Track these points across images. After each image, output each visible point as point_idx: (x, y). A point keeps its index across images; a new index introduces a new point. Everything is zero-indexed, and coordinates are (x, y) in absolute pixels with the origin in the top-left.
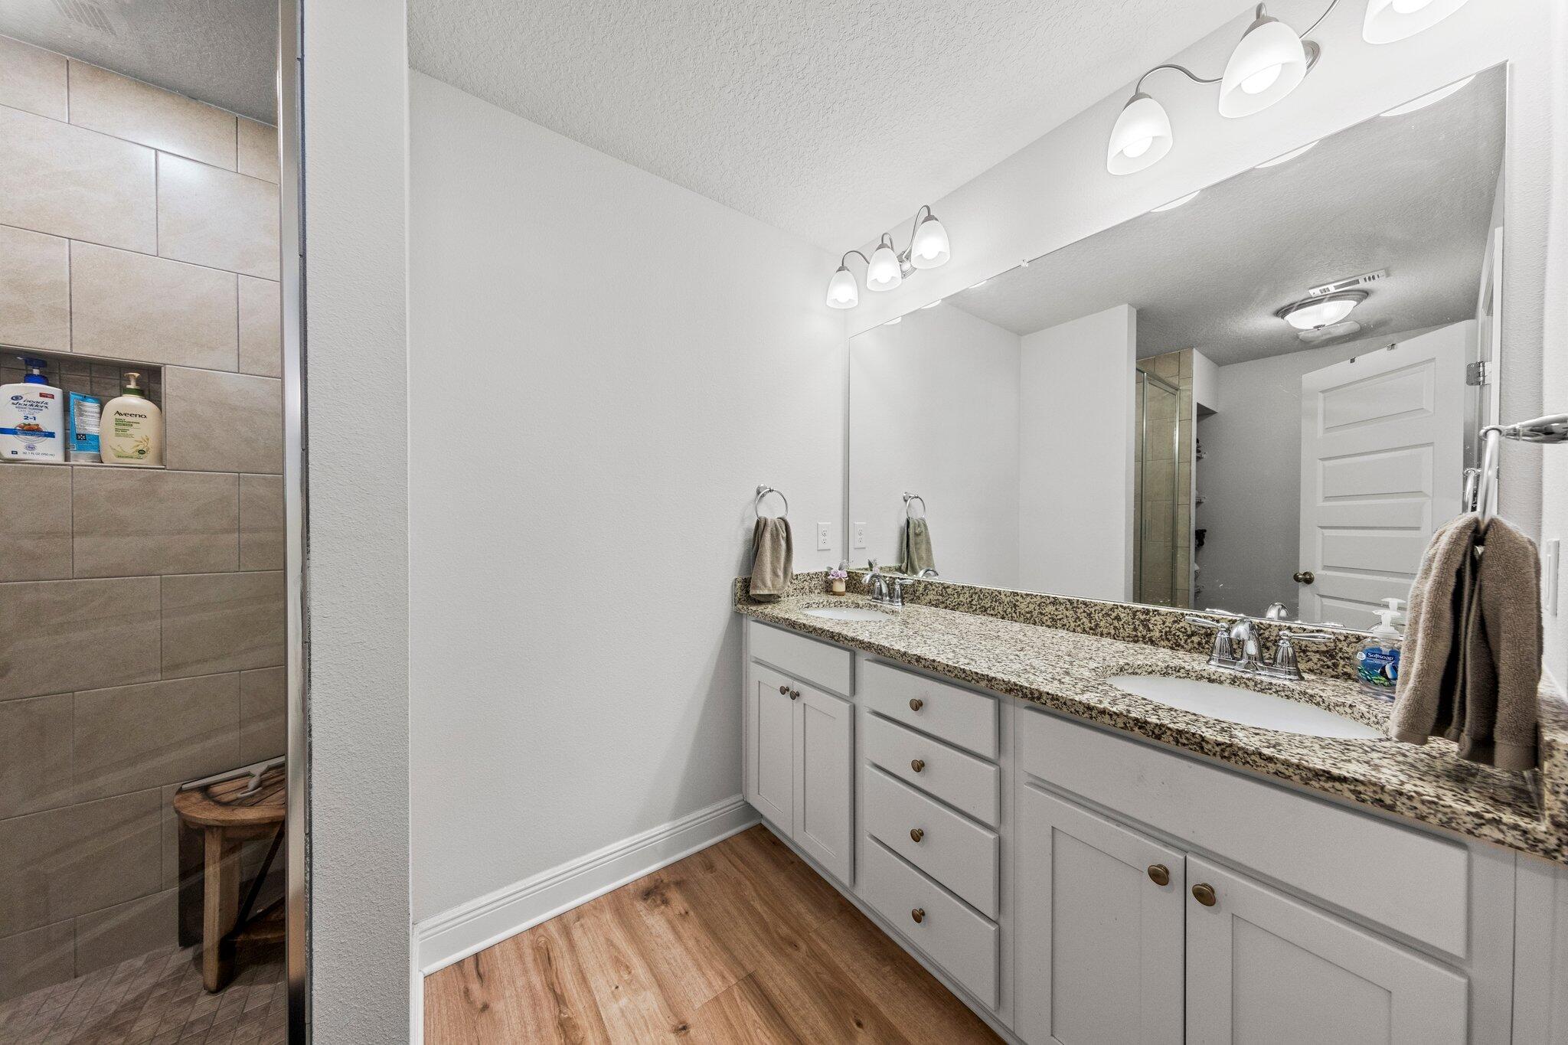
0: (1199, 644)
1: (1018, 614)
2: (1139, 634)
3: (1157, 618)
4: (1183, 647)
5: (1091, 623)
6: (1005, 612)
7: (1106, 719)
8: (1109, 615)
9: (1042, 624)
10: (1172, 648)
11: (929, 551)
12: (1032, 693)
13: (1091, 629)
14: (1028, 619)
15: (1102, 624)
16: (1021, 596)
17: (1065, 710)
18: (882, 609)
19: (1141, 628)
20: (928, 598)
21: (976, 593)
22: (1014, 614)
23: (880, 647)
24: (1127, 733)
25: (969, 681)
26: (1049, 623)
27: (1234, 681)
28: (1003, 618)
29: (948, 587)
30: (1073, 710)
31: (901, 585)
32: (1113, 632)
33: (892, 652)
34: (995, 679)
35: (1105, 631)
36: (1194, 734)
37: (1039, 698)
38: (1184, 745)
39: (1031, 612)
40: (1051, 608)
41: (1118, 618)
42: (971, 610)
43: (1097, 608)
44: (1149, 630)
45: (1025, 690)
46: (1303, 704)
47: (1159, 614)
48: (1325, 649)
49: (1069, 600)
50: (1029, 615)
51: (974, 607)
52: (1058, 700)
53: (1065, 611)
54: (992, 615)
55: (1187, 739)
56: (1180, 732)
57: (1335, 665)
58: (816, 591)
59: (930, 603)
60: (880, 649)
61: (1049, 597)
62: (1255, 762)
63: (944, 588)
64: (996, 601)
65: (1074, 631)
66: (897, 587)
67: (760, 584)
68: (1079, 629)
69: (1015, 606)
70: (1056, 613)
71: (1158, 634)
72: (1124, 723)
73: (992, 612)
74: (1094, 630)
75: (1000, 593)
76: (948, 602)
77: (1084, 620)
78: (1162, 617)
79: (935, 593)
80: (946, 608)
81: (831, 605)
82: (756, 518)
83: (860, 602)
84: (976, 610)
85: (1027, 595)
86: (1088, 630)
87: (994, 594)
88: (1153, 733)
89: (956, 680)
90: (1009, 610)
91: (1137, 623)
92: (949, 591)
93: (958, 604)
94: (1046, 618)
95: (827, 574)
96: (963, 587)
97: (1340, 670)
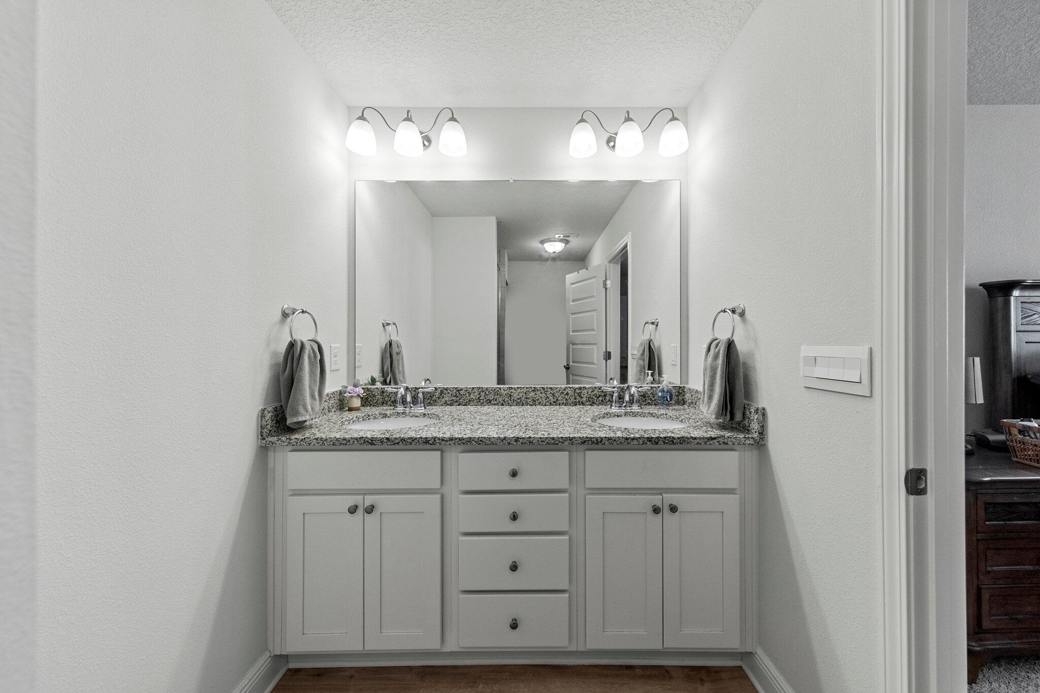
0: (602, 400)
1: (512, 401)
2: (577, 401)
3: (585, 391)
4: (595, 404)
5: (554, 399)
6: (504, 401)
7: (635, 442)
8: (563, 393)
9: (527, 404)
10: (591, 405)
12: (597, 440)
13: (554, 402)
14: (518, 403)
15: (560, 398)
16: (515, 389)
17: (615, 443)
18: (411, 414)
19: (578, 397)
20: (443, 400)
21: (483, 391)
22: (510, 402)
24: (644, 446)
25: (557, 444)
26: (531, 403)
27: (626, 414)
28: (502, 405)
29: (461, 390)
30: (619, 442)
31: (423, 393)
32: (565, 402)
34: (574, 438)
35: (561, 402)
36: (670, 437)
37: (601, 442)
38: (667, 443)
39: (521, 398)
40: (532, 394)
41: (567, 394)
42: (479, 403)
43: (557, 390)
44: (582, 398)
45: (593, 440)
46: (649, 418)
47: (586, 389)
49: (542, 388)
50: (519, 400)
51: (482, 401)
52: (611, 439)
53: (540, 395)
54: (495, 404)
55: (668, 440)
56: (665, 438)
58: (333, 410)
59: (445, 403)
61: (531, 387)
62: (690, 441)
63: (458, 391)
64: (497, 395)
65: (545, 405)
66: (420, 395)
68: (548, 404)
69: (510, 395)
70: (535, 396)
71: (585, 399)
72: (643, 442)
73: (495, 402)
74: (556, 403)
75: (500, 389)
76: (461, 400)
77: (551, 398)
78: (587, 390)
79: (450, 395)
80: (459, 405)
81: (360, 420)
83: (388, 413)
84: (483, 403)
85: (518, 388)
86: (552, 403)
87: (496, 390)
88: (655, 442)
89: (548, 447)
90: (507, 399)
91: (576, 395)
92: (462, 392)
93: (470, 400)
94: (530, 400)
95: (341, 393)
96: (473, 388)
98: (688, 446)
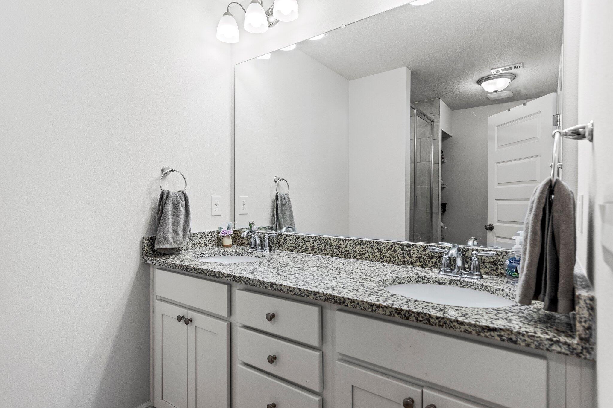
0: (435, 263)
1: (340, 252)
2: (406, 260)
3: (415, 249)
4: (427, 265)
5: (381, 255)
6: (333, 251)
7: (381, 311)
8: (390, 249)
9: (354, 257)
10: (422, 267)
11: (291, 215)
12: (340, 300)
13: (381, 258)
14: (346, 255)
15: (386, 255)
16: (343, 241)
17: (358, 308)
18: (256, 255)
19: (407, 256)
20: (286, 246)
21: (316, 241)
22: (338, 253)
23: (246, 279)
24: (391, 318)
25: (303, 296)
26: (358, 257)
27: (451, 282)
28: (332, 256)
29: (299, 238)
30: (362, 307)
31: (269, 238)
32: (392, 259)
33: (254, 282)
34: (318, 293)
35: (388, 259)
36: (425, 314)
37: (344, 303)
38: (421, 321)
39: (348, 250)
40: (359, 247)
41: (395, 251)
42: (313, 252)
43: (384, 245)
44: (411, 257)
45: (336, 298)
46: (482, 291)
47: (416, 247)
48: (492, 260)
49: (369, 241)
50: (347, 253)
51: (315, 250)
52: (354, 302)
53: (367, 249)
54: (326, 254)
55: (422, 317)
56: (418, 313)
57: (497, 269)
58: (210, 245)
59: (288, 249)
60: (247, 281)
61: (358, 240)
62: (455, 326)
63: (297, 238)
64: (328, 245)
65: (372, 261)
66: (266, 239)
67: (163, 240)
68: (374, 259)
69: (339, 247)
70: (362, 250)
71: (415, 259)
72: (390, 312)
73: (326, 252)
74: (382, 260)
75: (330, 240)
76: (299, 248)
77: (377, 253)
78: (417, 248)
79: (291, 242)
80: (298, 251)
81: (220, 254)
82: (161, 191)
83: (241, 251)
84: (316, 252)
85: (346, 240)
86: (379, 259)
87: (327, 240)
88: (405, 316)
89: (295, 297)
90: (336, 250)
91: (405, 253)
92: (300, 240)
93: (306, 248)
94: (356, 254)
95: (218, 233)
96: (308, 237)
97: (499, 271)
98: (451, 331)
